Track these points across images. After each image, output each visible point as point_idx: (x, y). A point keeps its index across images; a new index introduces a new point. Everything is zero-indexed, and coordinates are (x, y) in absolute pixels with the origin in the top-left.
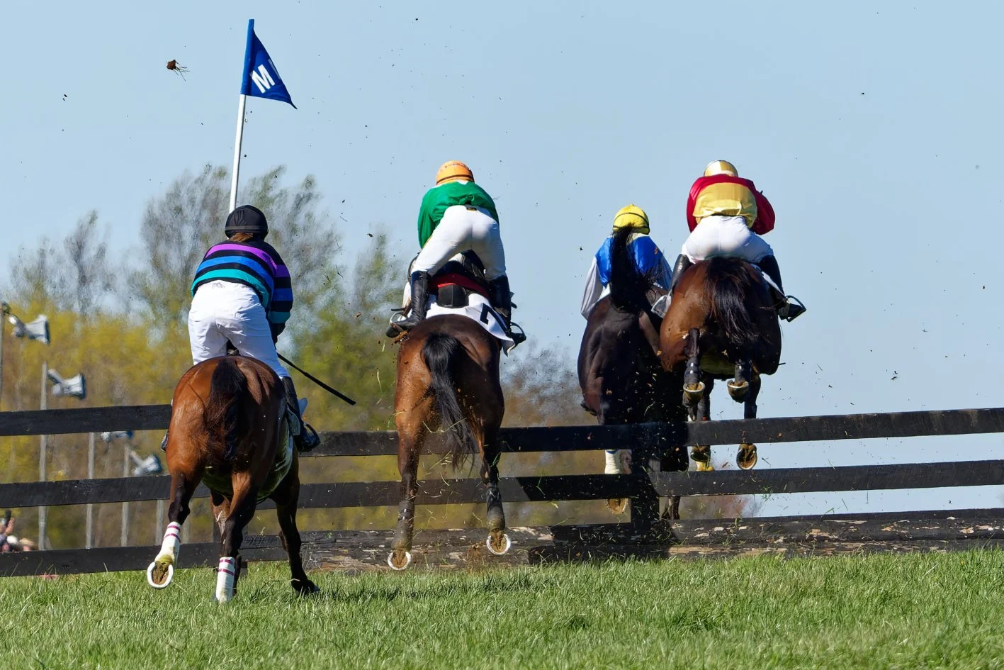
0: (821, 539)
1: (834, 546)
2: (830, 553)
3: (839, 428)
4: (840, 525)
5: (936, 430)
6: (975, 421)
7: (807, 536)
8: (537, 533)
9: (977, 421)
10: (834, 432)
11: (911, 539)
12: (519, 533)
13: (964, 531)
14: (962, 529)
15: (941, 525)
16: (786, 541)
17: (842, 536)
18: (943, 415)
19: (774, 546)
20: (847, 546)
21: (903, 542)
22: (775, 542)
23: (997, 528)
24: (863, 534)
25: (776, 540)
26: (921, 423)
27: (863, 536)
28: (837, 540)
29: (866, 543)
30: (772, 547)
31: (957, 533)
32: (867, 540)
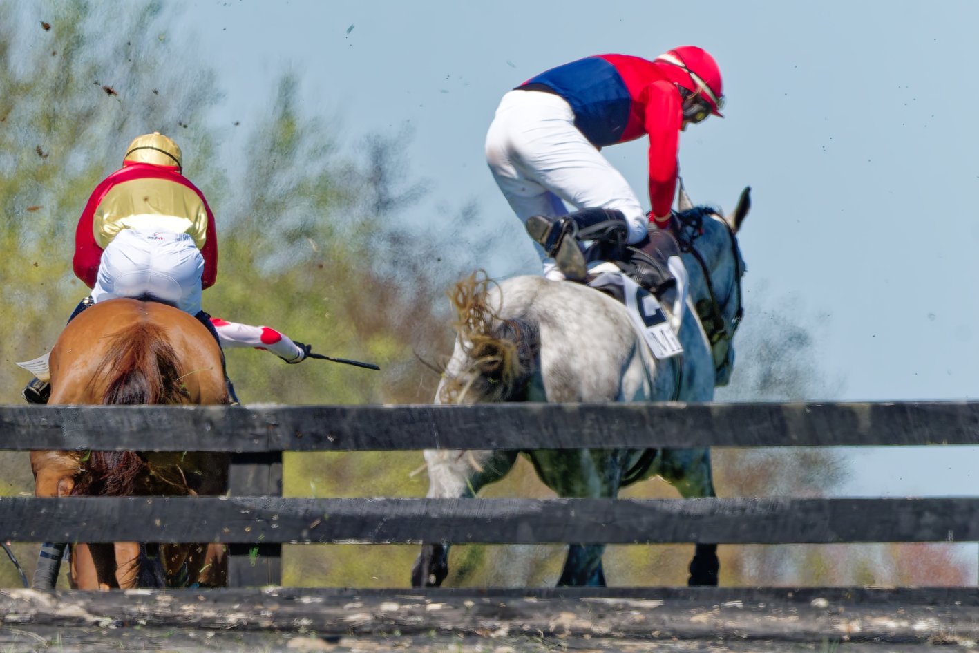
0: (577, 634)
1: (600, 647)
3: (615, 427)
4: (613, 610)
5: (795, 437)
6: (865, 423)
7: (552, 626)
8: (54, 601)
9: (869, 423)
10: (605, 431)
11: (745, 640)
12: (21, 600)
13: (842, 627)
14: (838, 624)
15: (802, 615)
16: (512, 633)
17: (616, 629)
18: (808, 411)
19: (491, 642)
20: (623, 647)
21: (730, 644)
22: (493, 635)
23: (904, 624)
24: (655, 625)
25: (494, 629)
26: (766, 424)
27: (655, 630)
28: (607, 636)
29: (661, 643)
30: (486, 644)
31: (829, 631)
32: (663, 637)
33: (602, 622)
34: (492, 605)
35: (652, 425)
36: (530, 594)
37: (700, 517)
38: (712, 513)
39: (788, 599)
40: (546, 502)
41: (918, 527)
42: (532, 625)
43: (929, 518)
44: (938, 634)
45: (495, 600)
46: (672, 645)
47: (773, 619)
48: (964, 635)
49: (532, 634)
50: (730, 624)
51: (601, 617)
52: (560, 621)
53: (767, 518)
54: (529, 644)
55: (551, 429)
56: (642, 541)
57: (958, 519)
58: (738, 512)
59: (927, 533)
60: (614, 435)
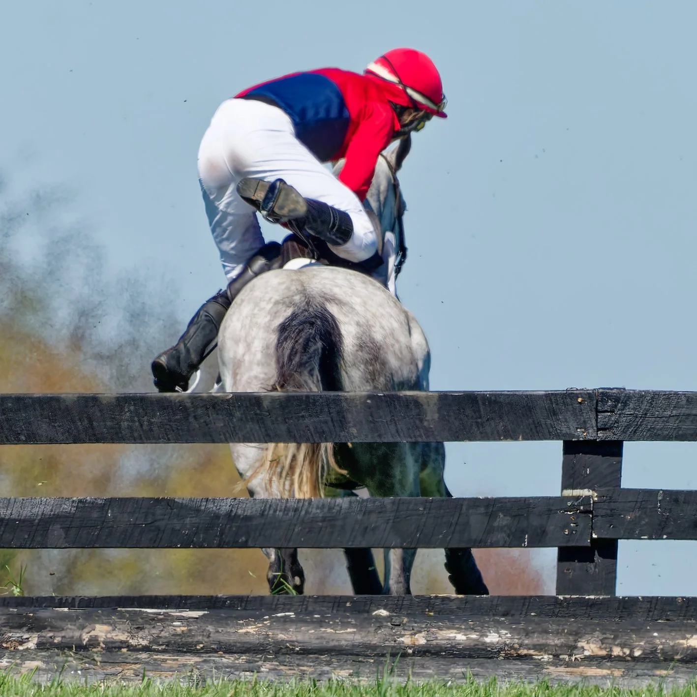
0: (112, 648)
1: (137, 661)
2: (129, 673)
3: (156, 420)
4: (154, 620)
6: (432, 415)
7: (86, 638)
9: (436, 416)
10: (145, 427)
11: (298, 653)
13: (406, 640)
14: (402, 636)
15: (360, 627)
16: (41, 646)
17: (155, 641)
18: (369, 401)
19: (18, 656)
20: (164, 661)
21: (281, 658)
22: (21, 648)
23: (474, 636)
24: (200, 638)
25: (21, 643)
26: (322, 417)
27: (199, 642)
28: (146, 649)
29: (205, 656)
30: (14, 658)
31: (393, 644)
32: (207, 650)
33: (141, 634)
34: (19, 615)
35: (195, 417)
36: (61, 604)
37: (248, 518)
38: (262, 514)
39: (347, 609)
40: (80, 501)
41: (490, 530)
42: (63, 637)
43: (502, 520)
44: (512, 648)
45: (22, 610)
46: (217, 659)
47: (329, 630)
48: (540, 648)
49: (64, 647)
50: (281, 636)
51: (140, 629)
52: (93, 633)
53: (324, 520)
54: (61, 658)
55: (86, 422)
56: (185, 545)
57: (535, 522)
58: (291, 514)
59: (500, 536)
60: (155, 428)
